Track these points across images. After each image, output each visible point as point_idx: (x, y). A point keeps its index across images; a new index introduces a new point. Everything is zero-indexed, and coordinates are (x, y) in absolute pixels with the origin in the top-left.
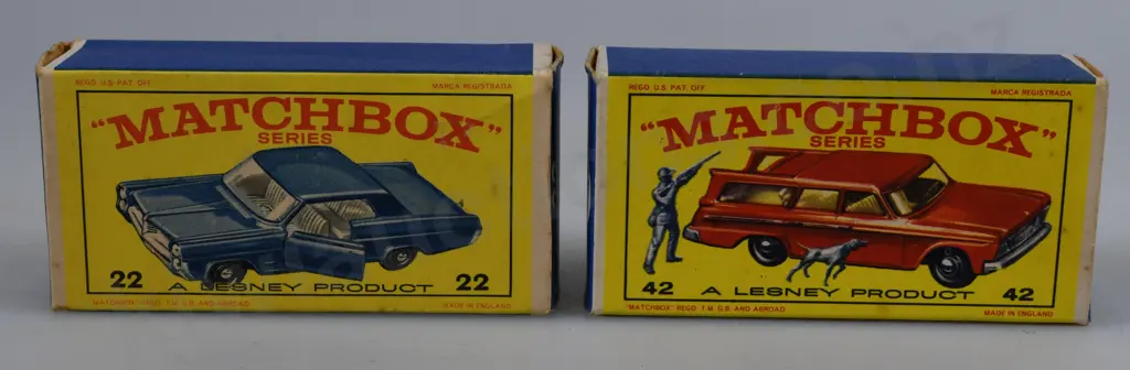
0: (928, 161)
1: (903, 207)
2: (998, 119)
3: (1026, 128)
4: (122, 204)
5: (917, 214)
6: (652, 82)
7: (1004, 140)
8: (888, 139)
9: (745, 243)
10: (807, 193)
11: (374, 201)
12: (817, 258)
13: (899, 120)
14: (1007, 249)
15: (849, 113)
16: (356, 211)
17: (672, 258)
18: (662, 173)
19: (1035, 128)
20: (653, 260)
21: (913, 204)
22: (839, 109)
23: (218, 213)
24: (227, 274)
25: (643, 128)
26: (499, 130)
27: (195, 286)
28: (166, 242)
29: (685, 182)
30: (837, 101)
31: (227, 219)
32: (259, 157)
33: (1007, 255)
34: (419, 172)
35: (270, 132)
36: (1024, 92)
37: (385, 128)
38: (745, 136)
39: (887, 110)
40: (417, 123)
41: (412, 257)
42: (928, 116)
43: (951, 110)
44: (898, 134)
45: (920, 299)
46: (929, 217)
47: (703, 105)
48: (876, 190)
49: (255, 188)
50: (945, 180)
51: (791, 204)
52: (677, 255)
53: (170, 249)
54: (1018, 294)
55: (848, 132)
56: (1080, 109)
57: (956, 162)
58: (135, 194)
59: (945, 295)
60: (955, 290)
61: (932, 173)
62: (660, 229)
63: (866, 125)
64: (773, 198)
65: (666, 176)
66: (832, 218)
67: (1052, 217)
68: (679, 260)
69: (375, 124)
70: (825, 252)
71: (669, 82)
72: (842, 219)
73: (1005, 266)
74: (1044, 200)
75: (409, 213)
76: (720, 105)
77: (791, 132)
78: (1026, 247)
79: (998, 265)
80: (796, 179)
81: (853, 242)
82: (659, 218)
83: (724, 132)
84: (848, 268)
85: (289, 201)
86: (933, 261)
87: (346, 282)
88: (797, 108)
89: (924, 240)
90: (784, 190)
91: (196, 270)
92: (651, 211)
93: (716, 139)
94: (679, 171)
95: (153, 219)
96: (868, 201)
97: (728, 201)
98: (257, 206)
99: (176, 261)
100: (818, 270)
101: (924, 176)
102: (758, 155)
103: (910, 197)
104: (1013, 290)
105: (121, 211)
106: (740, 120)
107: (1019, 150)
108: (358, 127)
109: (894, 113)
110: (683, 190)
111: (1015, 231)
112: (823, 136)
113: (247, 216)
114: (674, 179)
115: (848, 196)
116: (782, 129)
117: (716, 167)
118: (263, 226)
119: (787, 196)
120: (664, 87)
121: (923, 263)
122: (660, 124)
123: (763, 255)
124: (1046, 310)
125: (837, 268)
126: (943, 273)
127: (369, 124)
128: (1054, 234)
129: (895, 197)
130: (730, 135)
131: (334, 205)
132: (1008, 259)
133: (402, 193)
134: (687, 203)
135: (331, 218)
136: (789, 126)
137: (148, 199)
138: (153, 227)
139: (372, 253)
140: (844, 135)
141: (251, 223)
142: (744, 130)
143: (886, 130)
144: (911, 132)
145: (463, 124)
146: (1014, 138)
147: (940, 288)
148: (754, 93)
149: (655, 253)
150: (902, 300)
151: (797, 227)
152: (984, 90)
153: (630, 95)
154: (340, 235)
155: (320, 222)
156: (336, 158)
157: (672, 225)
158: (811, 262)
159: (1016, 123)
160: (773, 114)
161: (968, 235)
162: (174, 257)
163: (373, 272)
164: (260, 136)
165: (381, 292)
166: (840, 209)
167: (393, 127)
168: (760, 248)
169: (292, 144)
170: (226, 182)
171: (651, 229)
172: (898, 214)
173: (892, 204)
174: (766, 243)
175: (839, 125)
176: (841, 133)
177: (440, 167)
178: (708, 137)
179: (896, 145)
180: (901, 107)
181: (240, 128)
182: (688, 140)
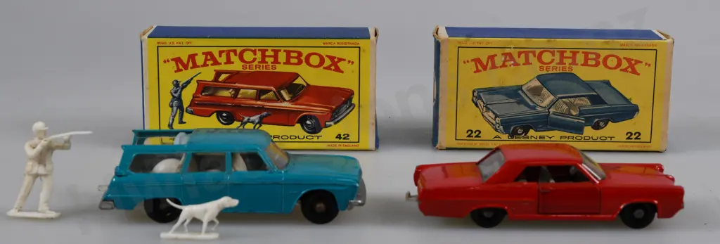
0: (296, 76)
1: (286, 96)
2: (327, 56)
3: (340, 60)
4: (474, 99)
5: (292, 100)
6: (168, 41)
7: (331, 65)
8: (277, 65)
9: (215, 115)
10: (242, 91)
11: (591, 98)
12: (248, 121)
13: (282, 57)
14: (335, 116)
15: (259, 55)
16: (582, 102)
17: (181, 122)
18: (175, 83)
19: (344, 60)
20: (172, 123)
21: (291, 96)
22: (254, 52)
23: (519, 103)
24: (520, 131)
25: (165, 62)
26: (649, 65)
27: (505, 137)
28: (493, 116)
29: (186, 86)
30: (253, 49)
31: (522, 106)
32: (539, 78)
33: (337, 118)
34: (612, 85)
35: (545, 66)
36: (338, 43)
37: (597, 64)
38: (212, 65)
39: (276, 52)
40: (612, 62)
41: (606, 124)
42: (295, 55)
43: (305, 52)
44: (282, 63)
45: (297, 140)
46: (299, 102)
47: (192, 51)
48: (274, 89)
49: (536, 91)
50: (305, 84)
51: (235, 96)
52: (184, 120)
53: (495, 120)
54: (342, 137)
55: (259, 62)
56: (364, 51)
57: (310, 76)
58: (481, 94)
59: (309, 137)
60: (313, 135)
61: (299, 81)
62: (175, 108)
63: (267, 59)
64: (226, 93)
65: (176, 84)
66: (254, 102)
67: (355, 101)
68: (185, 123)
69: (593, 62)
70: (252, 118)
71: (176, 40)
72: (259, 103)
73: (335, 123)
74: (352, 93)
75: (606, 103)
76: (199, 51)
77: (233, 63)
78: (344, 114)
79: (332, 123)
80: (237, 85)
81: (265, 113)
82: (174, 104)
83: (202, 63)
84: (263, 125)
85: (552, 97)
86: (302, 122)
87: (575, 135)
88: (235, 52)
89: (298, 112)
90: (231, 90)
91: (506, 130)
92: (170, 101)
93: (198, 67)
94: (183, 81)
95: (488, 106)
96: (270, 95)
97: (206, 95)
98: (536, 100)
99: (497, 125)
100: (249, 126)
101: (295, 82)
102: (218, 74)
103: (289, 93)
104: (340, 135)
105: (474, 102)
106: (209, 57)
107: (338, 70)
108: (585, 64)
109: (280, 53)
110: (184, 90)
111: (339, 107)
112: (248, 65)
113: (531, 104)
114: (180, 85)
115: (261, 92)
116: (229, 61)
117: (200, 79)
118: (539, 109)
119: (233, 92)
120: (173, 43)
121: (298, 122)
122: (172, 60)
123: (223, 120)
124: (356, 144)
125: (258, 126)
126: (308, 128)
127: (590, 62)
128: (356, 109)
129: (282, 92)
130: (205, 65)
131: (572, 100)
132: (337, 120)
133: (604, 94)
134: (187, 96)
135: (570, 105)
136: (232, 60)
137: (487, 97)
138: (488, 109)
139: (589, 121)
140: (257, 64)
141: (534, 108)
142: (211, 62)
143: (276, 61)
144: (288, 62)
145: (633, 62)
146: (335, 64)
147: (307, 134)
148: (215, 45)
149: (173, 120)
150: (289, 140)
151: (239, 106)
152: (319, 42)
153: (158, 47)
154: (574, 113)
155: (565, 107)
156: (573, 77)
157: (180, 107)
158: (246, 123)
159: (335, 58)
160: (224, 55)
161: (318, 110)
162: (497, 123)
163: (588, 131)
164: (540, 67)
165: (591, 140)
166: (258, 98)
167: (601, 63)
168: (222, 117)
169: (554, 71)
170: (523, 88)
171: (171, 109)
172: (285, 100)
173: (282, 96)
174: (224, 115)
175: (255, 59)
176: (256, 63)
177: (622, 82)
178: (195, 66)
179: (281, 68)
180: (282, 51)
181: (531, 64)
182: (186, 67)
